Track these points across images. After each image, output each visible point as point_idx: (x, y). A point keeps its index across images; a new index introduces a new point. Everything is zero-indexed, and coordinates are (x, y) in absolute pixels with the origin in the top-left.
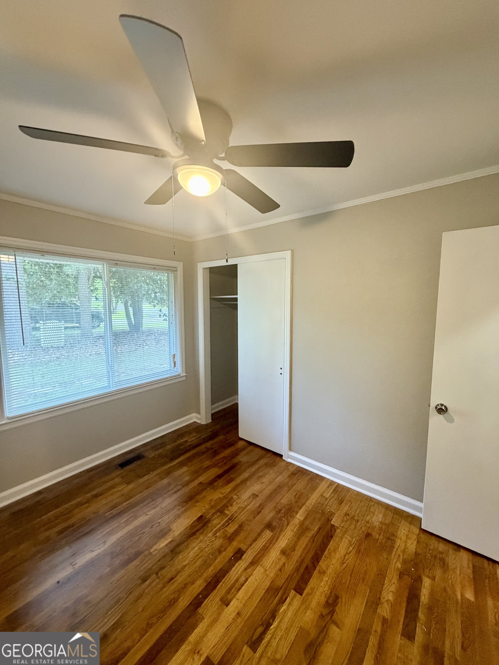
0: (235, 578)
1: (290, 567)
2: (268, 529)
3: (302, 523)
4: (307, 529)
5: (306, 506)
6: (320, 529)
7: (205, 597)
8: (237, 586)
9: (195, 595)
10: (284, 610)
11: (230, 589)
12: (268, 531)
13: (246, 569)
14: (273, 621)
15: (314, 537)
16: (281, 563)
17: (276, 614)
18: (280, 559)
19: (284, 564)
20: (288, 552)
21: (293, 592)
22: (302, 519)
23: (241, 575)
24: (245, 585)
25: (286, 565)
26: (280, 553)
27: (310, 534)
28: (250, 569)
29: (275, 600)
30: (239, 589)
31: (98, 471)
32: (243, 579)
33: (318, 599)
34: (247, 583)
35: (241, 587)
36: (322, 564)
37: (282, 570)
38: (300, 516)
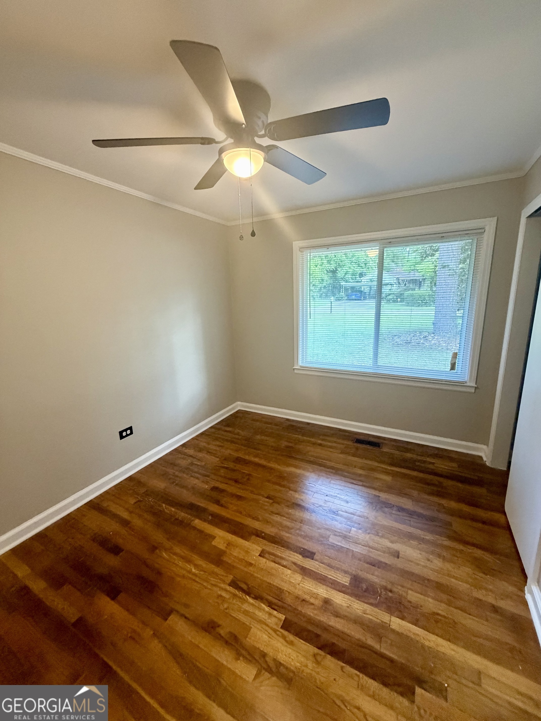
0: (284, 556)
1: (310, 612)
2: (351, 578)
3: (385, 627)
4: (379, 638)
5: (427, 635)
6: (392, 661)
7: (263, 538)
8: (277, 560)
9: (263, 531)
10: (264, 608)
11: (273, 554)
12: (349, 579)
13: (295, 564)
14: (253, 598)
15: (370, 649)
16: (312, 600)
17: (259, 599)
18: (316, 598)
19: (313, 604)
20: (331, 608)
21: (283, 617)
22: (393, 626)
23: (287, 561)
24: (280, 566)
25: (312, 607)
26: (325, 598)
27: (371, 642)
28: (297, 568)
29: (271, 598)
30: (275, 562)
31: (344, 433)
32: (285, 563)
33: (282, 651)
34: (282, 567)
35: (277, 563)
36: (330, 661)
37: (304, 602)
38: (396, 623)
